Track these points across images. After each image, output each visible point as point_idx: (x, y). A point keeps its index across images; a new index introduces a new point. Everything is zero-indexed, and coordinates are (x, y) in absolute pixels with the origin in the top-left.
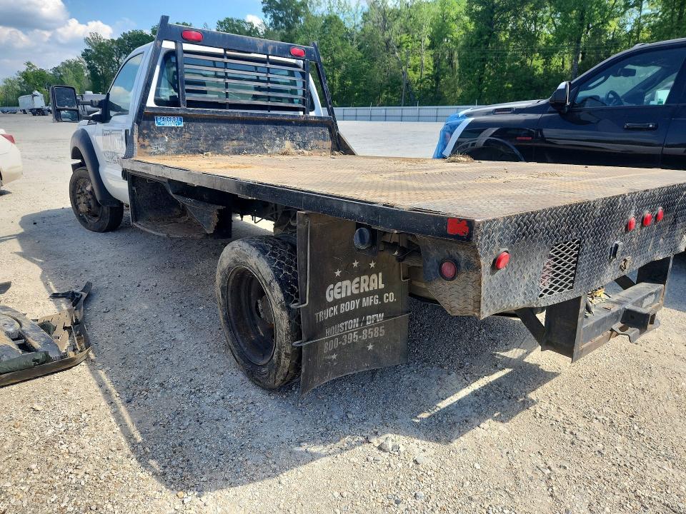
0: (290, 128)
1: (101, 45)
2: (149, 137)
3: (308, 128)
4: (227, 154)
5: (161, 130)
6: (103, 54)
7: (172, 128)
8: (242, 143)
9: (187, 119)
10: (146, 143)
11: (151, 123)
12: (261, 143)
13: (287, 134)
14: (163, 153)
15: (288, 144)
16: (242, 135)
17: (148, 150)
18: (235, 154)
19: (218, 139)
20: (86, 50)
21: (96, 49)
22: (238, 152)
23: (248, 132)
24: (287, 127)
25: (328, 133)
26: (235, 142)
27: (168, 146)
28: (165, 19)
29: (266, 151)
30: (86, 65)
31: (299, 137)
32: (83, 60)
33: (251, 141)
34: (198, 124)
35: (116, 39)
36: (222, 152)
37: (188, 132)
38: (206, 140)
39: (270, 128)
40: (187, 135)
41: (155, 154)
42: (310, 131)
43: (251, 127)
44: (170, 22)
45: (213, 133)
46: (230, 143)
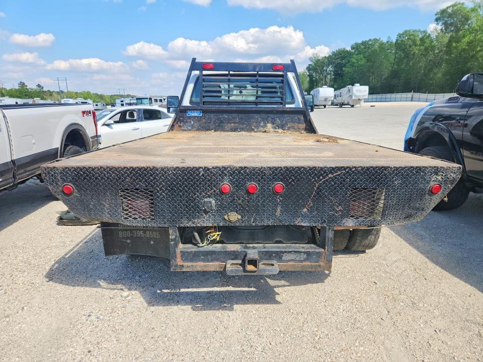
0: (272, 116)
1: (319, 60)
2: (183, 121)
3: (286, 115)
4: (227, 131)
5: (190, 118)
6: (318, 66)
7: (195, 117)
8: (237, 125)
9: (204, 112)
10: (182, 124)
11: (185, 114)
12: (250, 125)
13: (270, 119)
14: (190, 130)
15: (269, 125)
16: (237, 120)
17: (183, 128)
18: (232, 131)
19: (221, 122)
20: (309, 65)
21: (315, 64)
22: (234, 130)
23: (242, 119)
24: (269, 115)
25: (302, 118)
26: (232, 124)
27: (193, 127)
28: (194, 59)
29: (253, 130)
30: (308, 74)
31: (278, 121)
32: (307, 71)
33: (243, 124)
34: (210, 114)
35: (327, 56)
36: (224, 130)
37: (204, 119)
38: (214, 123)
39: (256, 116)
40: (204, 120)
41: (185, 130)
42: (287, 117)
43: (244, 116)
44: (196, 61)
45: (219, 119)
46: (229, 125)
